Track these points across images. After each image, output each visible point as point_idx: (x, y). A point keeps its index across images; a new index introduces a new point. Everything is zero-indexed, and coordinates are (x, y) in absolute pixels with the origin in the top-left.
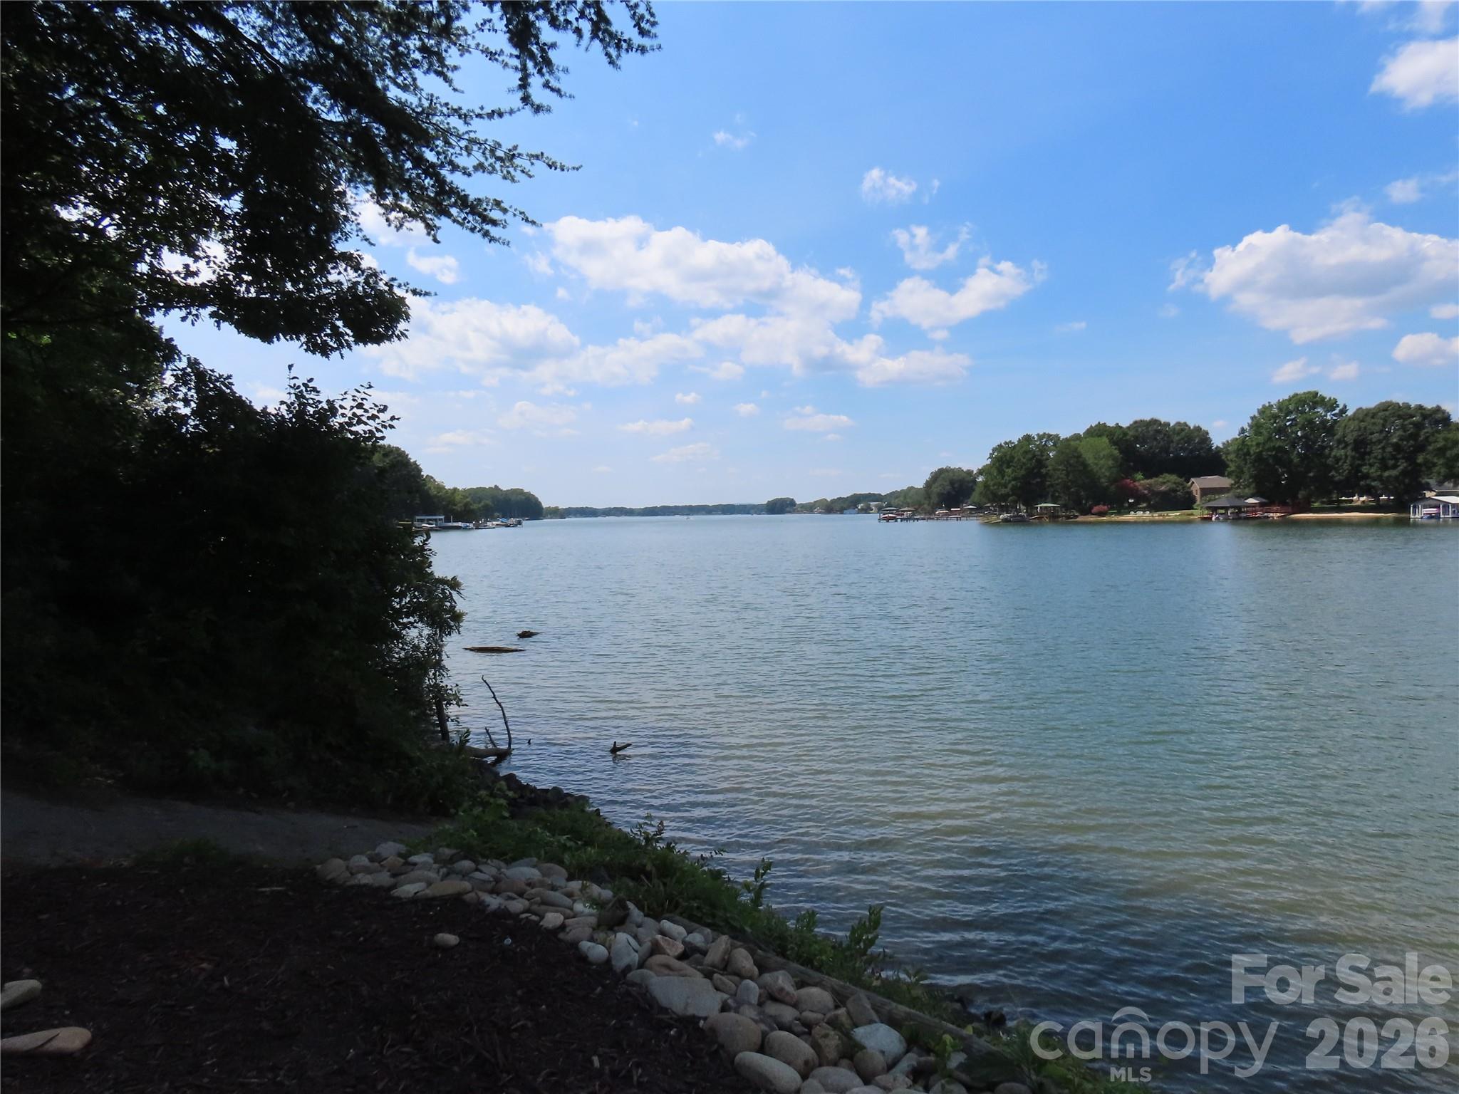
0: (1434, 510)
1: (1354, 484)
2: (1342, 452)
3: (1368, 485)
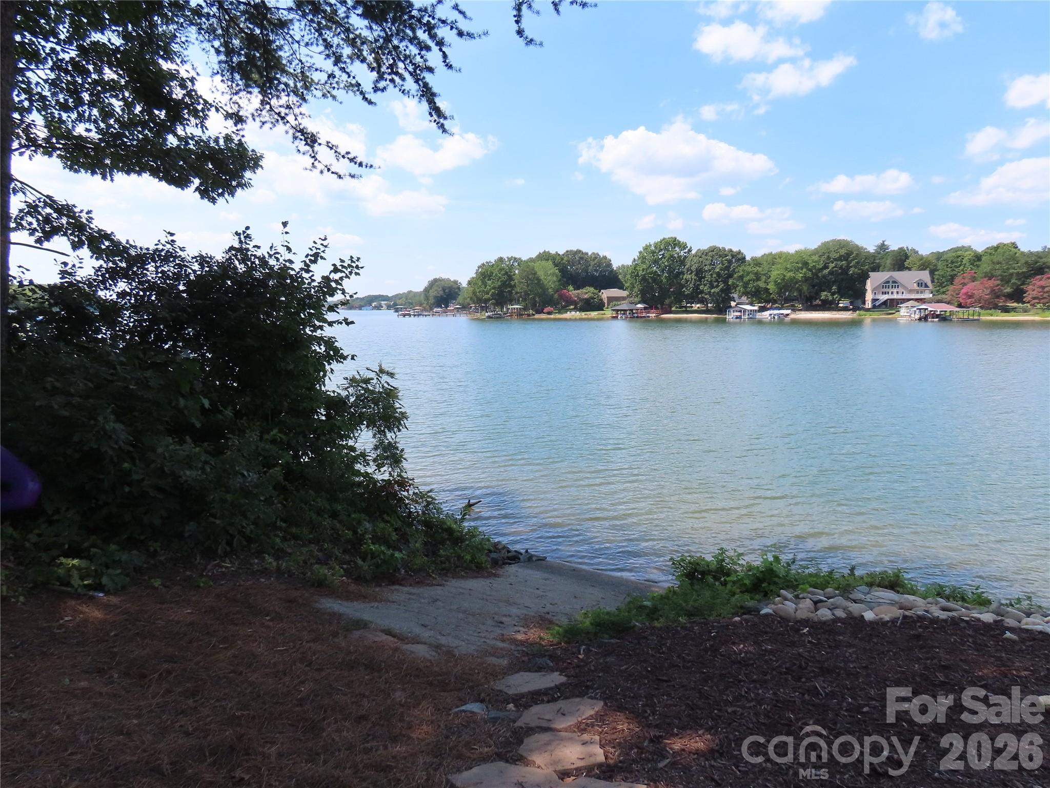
0: (738, 314)
1: (695, 296)
2: (690, 276)
3: (703, 297)
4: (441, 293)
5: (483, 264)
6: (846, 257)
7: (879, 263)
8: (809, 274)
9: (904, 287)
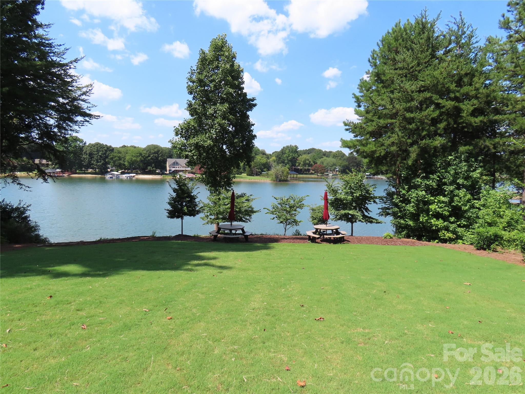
0: (111, 176)
1: (89, 166)
2: (86, 156)
3: (93, 167)
6: (157, 152)
7: (172, 154)
8: (143, 159)
9: (181, 165)
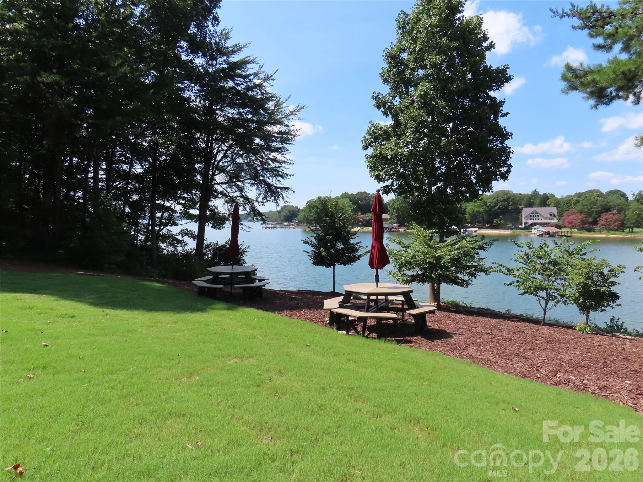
4: (288, 213)
5: (310, 201)
6: (507, 200)
7: (533, 202)
8: (487, 209)
9: (543, 217)
